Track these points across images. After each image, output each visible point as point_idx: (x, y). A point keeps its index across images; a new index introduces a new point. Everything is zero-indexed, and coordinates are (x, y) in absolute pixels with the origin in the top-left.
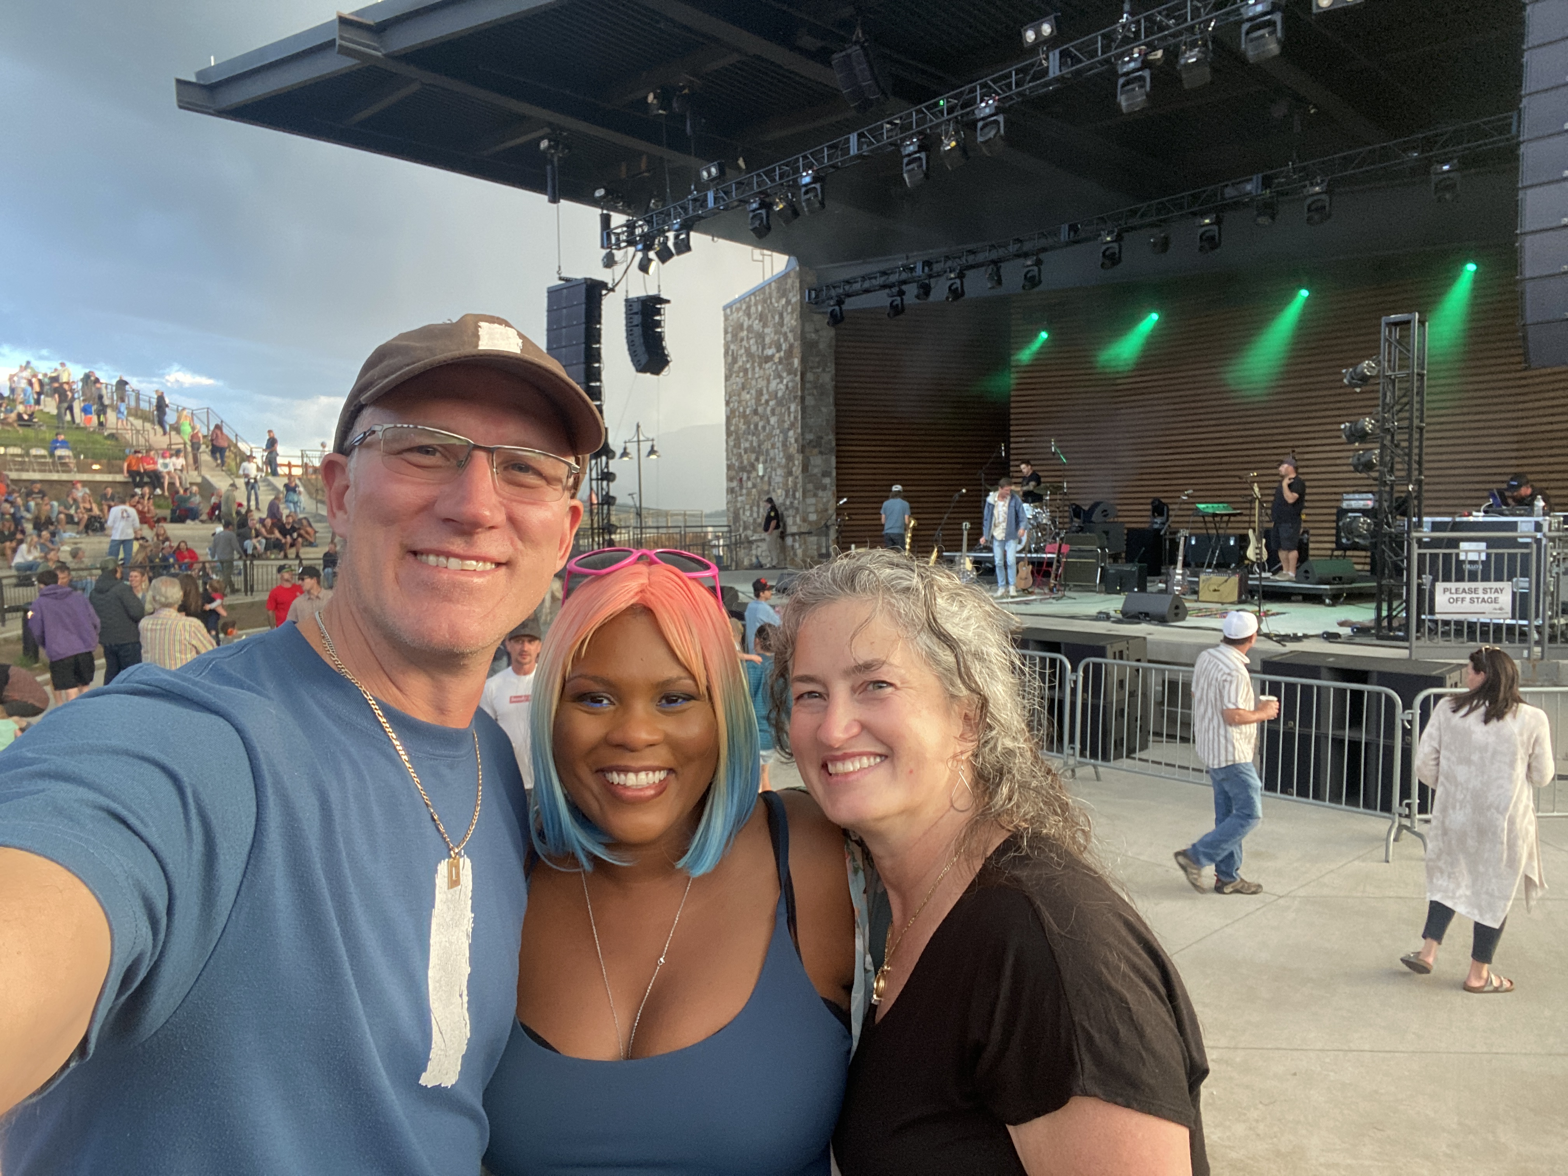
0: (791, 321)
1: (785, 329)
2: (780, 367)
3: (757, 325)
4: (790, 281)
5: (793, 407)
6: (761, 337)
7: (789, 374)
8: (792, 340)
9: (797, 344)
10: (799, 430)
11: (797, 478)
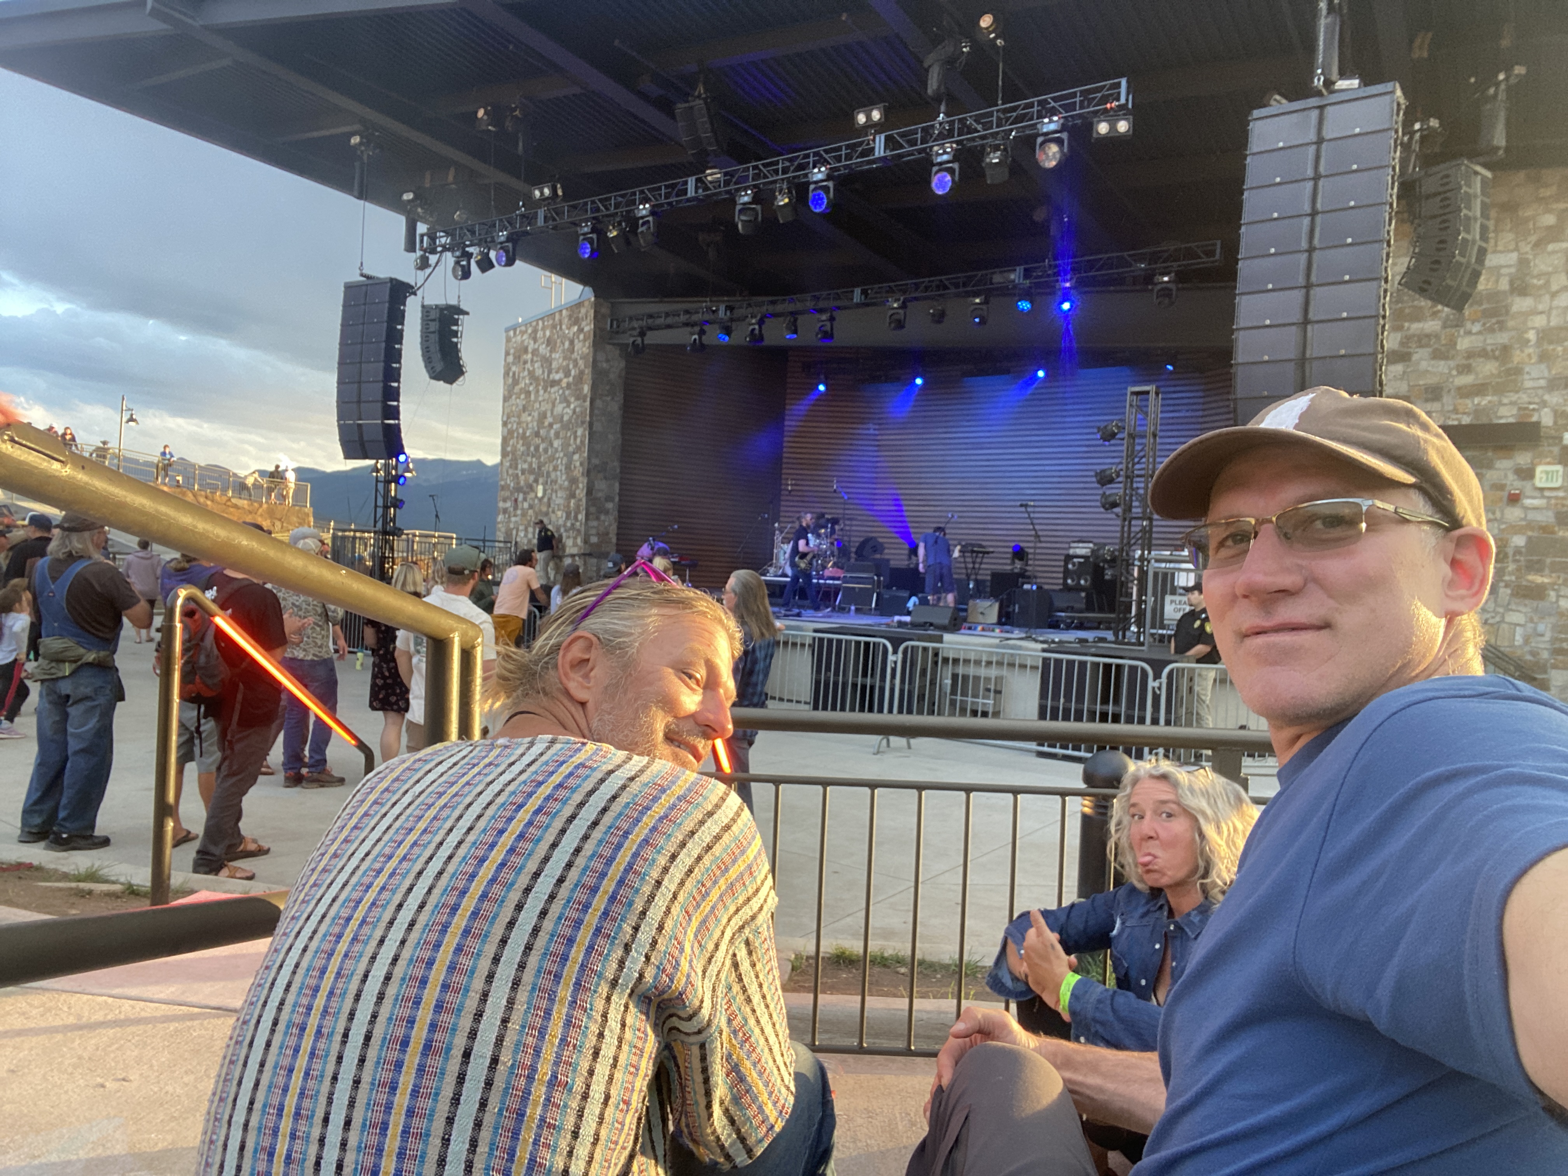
0: (583, 348)
1: (575, 355)
2: (567, 392)
3: (543, 349)
4: (583, 311)
5: (579, 432)
6: (547, 362)
7: (577, 399)
8: (582, 367)
9: (588, 371)
10: (586, 455)
11: (580, 500)
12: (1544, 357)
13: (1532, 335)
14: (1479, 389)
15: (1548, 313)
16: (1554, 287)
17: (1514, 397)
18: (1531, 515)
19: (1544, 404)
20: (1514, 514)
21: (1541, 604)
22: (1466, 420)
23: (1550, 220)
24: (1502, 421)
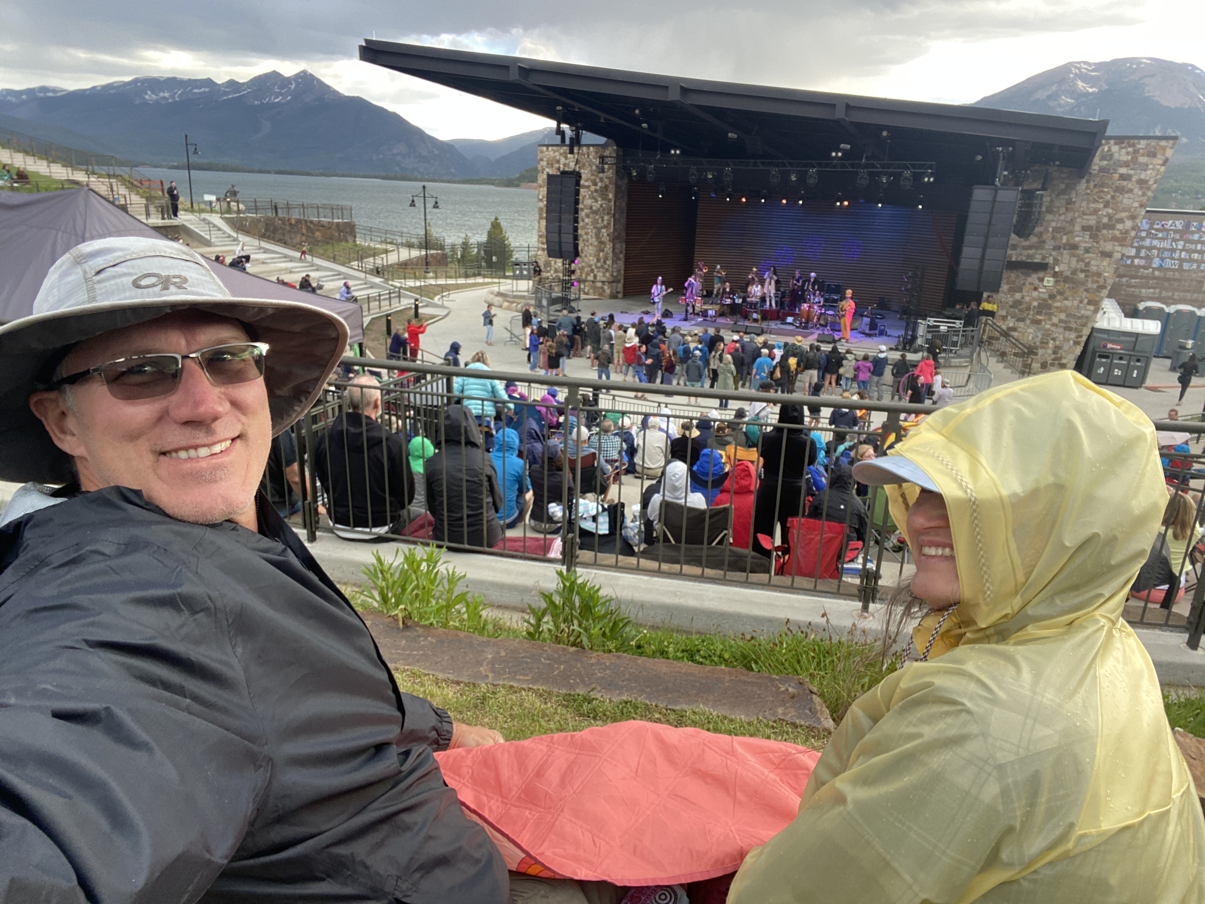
0: (607, 173)
1: (601, 175)
4: (607, 152)
7: (604, 200)
9: (612, 186)
12: (1053, 238)
13: (1050, 229)
14: (1030, 247)
15: (1057, 222)
16: (1061, 212)
17: (1041, 251)
18: (1041, 295)
19: (1051, 255)
20: (1035, 294)
21: (1040, 326)
22: (1024, 258)
23: (1063, 186)
24: (1036, 261)
